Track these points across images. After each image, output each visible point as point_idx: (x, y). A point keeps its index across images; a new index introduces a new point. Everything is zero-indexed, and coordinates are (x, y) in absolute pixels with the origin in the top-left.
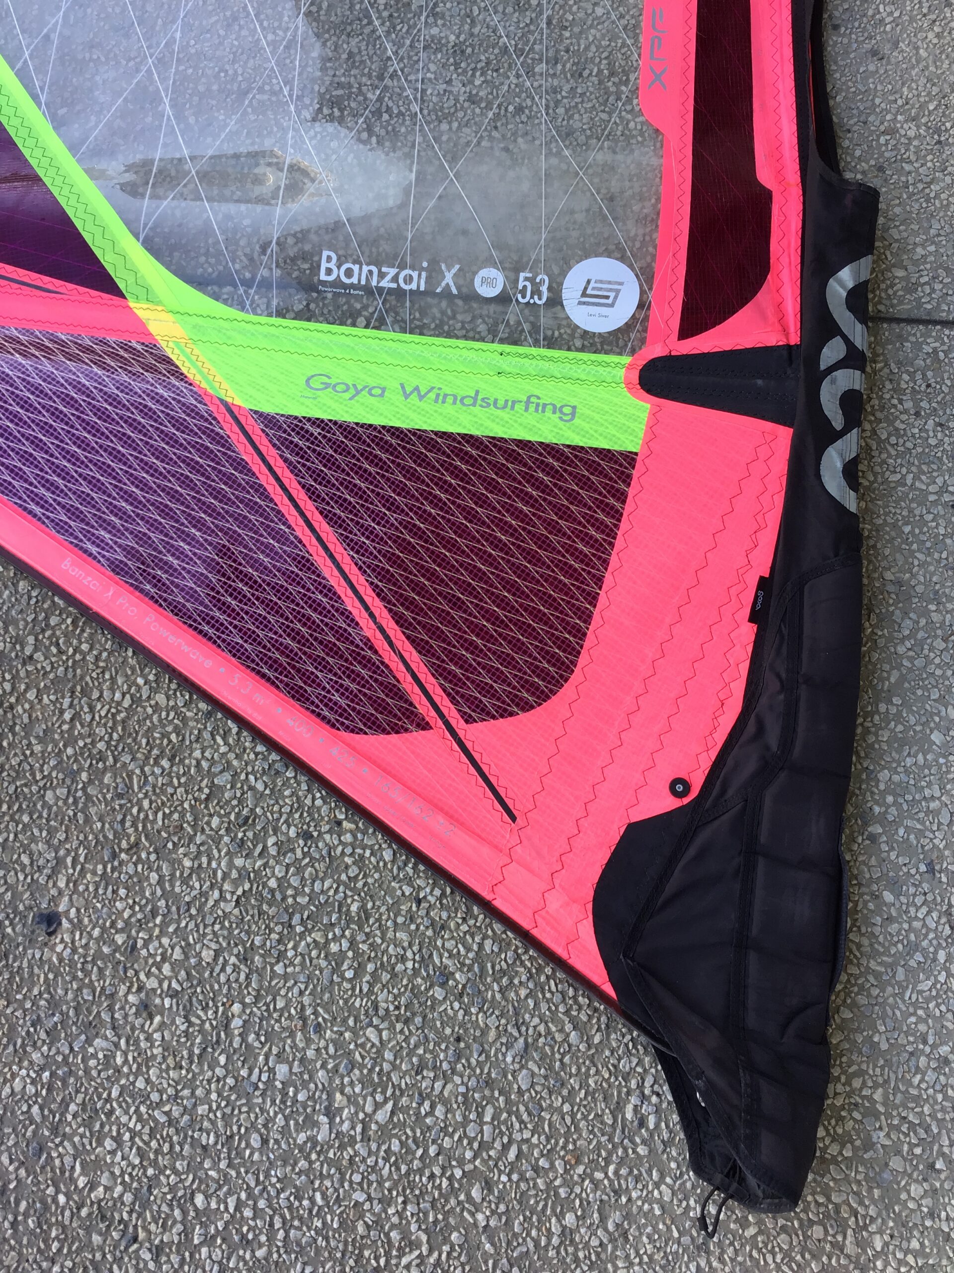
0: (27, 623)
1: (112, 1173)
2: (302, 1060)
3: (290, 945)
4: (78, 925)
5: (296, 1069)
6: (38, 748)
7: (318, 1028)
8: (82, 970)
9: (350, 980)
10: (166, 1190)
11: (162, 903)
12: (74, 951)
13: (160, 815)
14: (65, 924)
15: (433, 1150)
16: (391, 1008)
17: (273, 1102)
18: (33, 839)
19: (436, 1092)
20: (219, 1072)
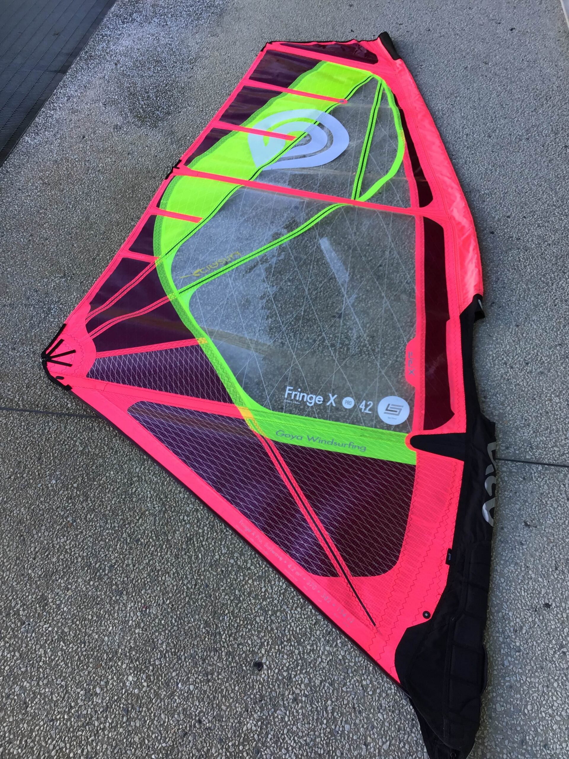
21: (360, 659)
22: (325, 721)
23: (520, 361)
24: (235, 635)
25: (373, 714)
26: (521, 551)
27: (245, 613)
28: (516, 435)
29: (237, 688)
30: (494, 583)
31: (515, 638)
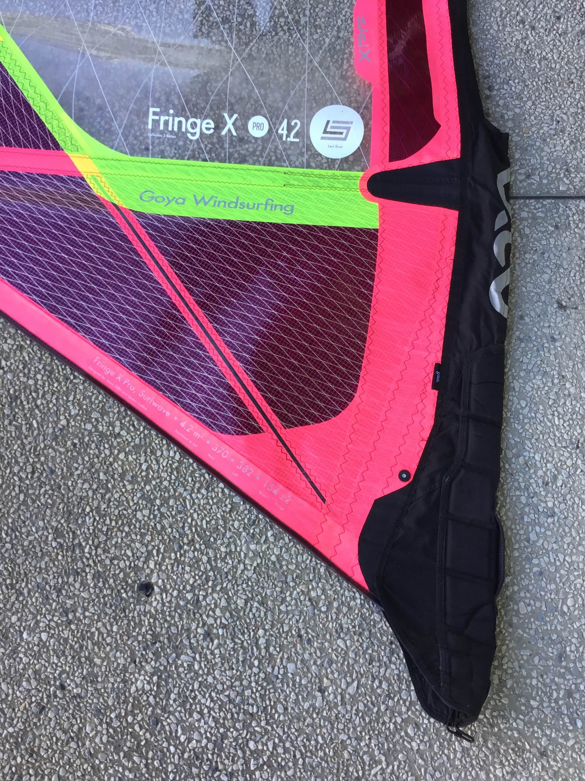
0: (114, 414)
1: (200, 732)
2: (302, 661)
3: (288, 594)
4: (164, 590)
5: (299, 666)
6: (129, 487)
7: (309, 641)
8: (169, 616)
9: (324, 613)
10: (232, 740)
11: (211, 574)
12: (163, 605)
13: (204, 522)
14: (156, 589)
15: (383, 708)
16: (351, 627)
17: (288, 686)
18: (133, 541)
19: (381, 674)
20: (255, 670)
21: (305, 557)
22: (256, 663)
23: (546, 14)
24: (105, 544)
25: (330, 642)
26: (553, 352)
27: (117, 507)
28: (543, 151)
29: (115, 628)
30: (509, 410)
31: (546, 496)
